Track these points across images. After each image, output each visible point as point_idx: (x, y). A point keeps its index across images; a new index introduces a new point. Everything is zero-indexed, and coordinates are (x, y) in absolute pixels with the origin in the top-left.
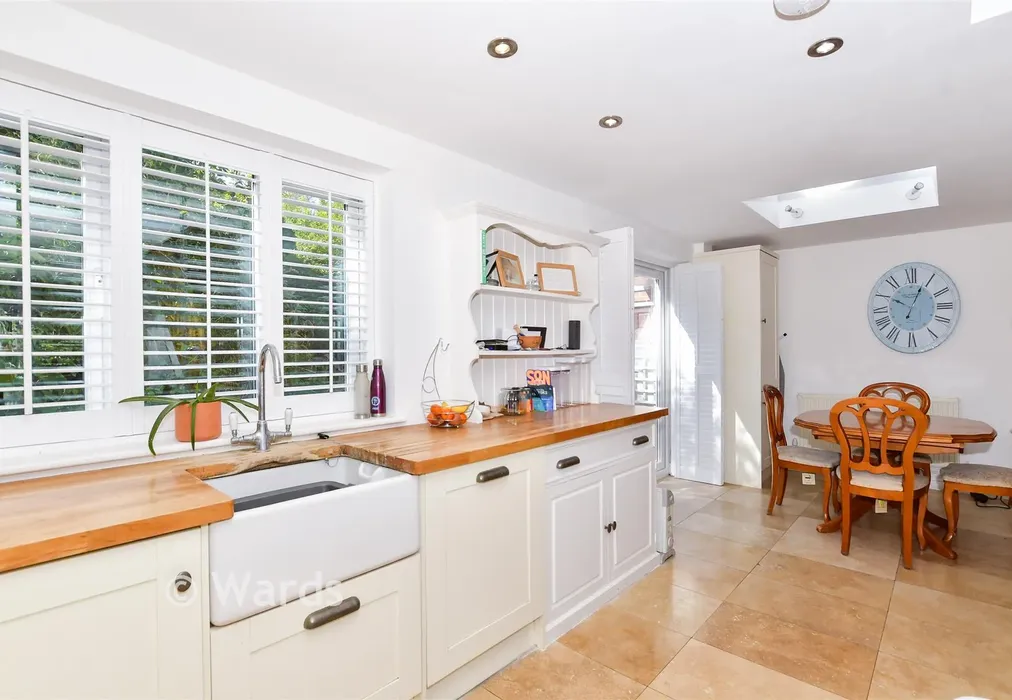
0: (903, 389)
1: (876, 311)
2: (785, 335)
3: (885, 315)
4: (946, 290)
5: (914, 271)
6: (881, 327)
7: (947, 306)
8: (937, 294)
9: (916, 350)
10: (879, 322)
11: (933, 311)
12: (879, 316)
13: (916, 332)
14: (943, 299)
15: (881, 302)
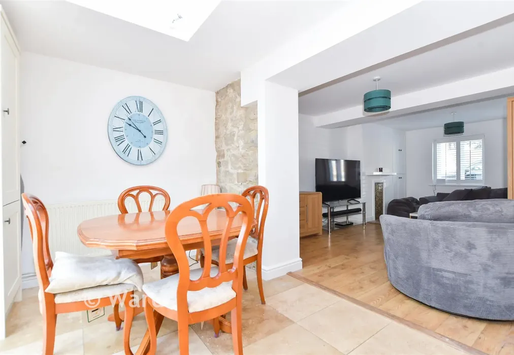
0: (151, 191)
1: (115, 130)
2: (24, 142)
3: (122, 134)
4: (160, 121)
5: (141, 103)
6: (118, 143)
7: (160, 132)
8: (155, 123)
9: (143, 162)
10: (117, 139)
11: (152, 135)
12: (117, 134)
13: (142, 150)
14: (158, 127)
15: (118, 123)
